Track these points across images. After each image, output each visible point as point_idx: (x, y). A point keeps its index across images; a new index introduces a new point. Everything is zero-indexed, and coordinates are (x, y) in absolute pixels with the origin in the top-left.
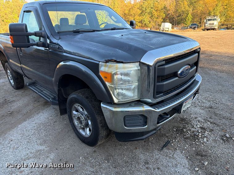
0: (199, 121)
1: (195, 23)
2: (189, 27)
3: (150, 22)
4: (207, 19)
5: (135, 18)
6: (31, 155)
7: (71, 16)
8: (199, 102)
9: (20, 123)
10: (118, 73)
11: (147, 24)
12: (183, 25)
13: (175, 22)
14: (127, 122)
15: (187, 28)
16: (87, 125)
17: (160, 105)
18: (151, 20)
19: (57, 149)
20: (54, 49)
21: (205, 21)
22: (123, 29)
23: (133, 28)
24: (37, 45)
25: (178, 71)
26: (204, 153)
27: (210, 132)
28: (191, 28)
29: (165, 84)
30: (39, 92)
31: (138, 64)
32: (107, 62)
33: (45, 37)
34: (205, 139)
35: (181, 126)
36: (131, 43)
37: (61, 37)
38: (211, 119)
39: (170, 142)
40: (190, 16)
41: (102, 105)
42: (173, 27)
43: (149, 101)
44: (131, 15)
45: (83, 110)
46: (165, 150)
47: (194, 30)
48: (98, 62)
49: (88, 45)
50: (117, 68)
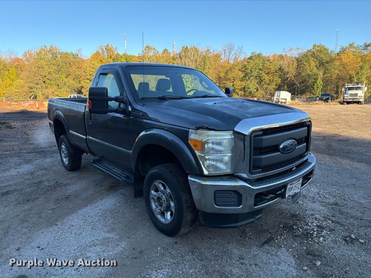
0: (316, 219)
1: (328, 92)
2: (318, 99)
3: (257, 90)
4: (347, 87)
5: (234, 83)
6: (98, 242)
7: (152, 81)
8: (320, 197)
9: (80, 209)
10: (210, 141)
11: (253, 93)
12: (308, 95)
13: (296, 90)
14: (217, 199)
15: (316, 100)
16: (168, 208)
17: (258, 182)
18: (259, 87)
19: (128, 238)
20: (136, 117)
21: (343, 89)
22: (216, 97)
23: (229, 96)
24: (117, 111)
25: (280, 145)
26: (317, 253)
27: (329, 231)
28: (321, 99)
29: (264, 158)
30: (107, 170)
31: (231, 132)
32: (198, 129)
33: (127, 103)
34: (321, 239)
35: (291, 222)
36: (224, 111)
37: (145, 103)
38: (333, 218)
39: (273, 238)
40: (320, 82)
41: (189, 178)
42: (293, 97)
43: (245, 176)
44: (229, 79)
45: (165, 188)
46: (266, 247)
47: (327, 104)
48: (188, 130)
49: (176, 112)
50: (208, 136)
